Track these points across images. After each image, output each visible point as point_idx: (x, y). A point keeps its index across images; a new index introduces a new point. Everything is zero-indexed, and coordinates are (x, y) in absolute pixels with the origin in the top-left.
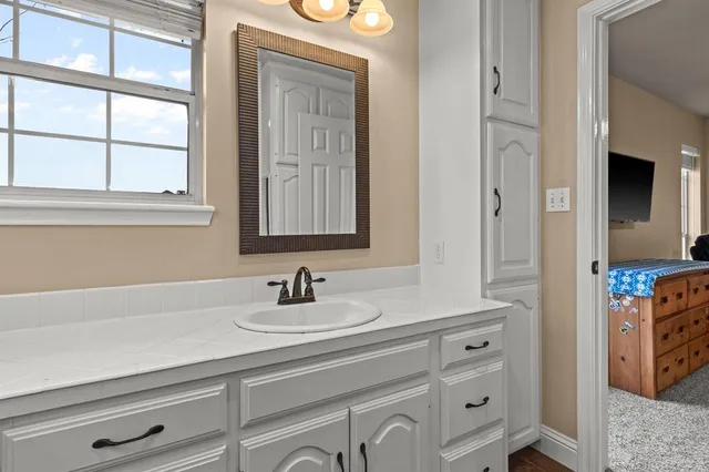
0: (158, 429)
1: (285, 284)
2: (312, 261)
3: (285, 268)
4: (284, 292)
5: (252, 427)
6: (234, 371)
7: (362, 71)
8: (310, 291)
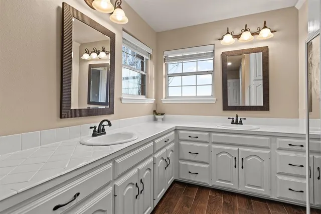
0: (197, 137)
1: (233, 119)
2: (241, 115)
3: (233, 114)
4: (233, 121)
5: (214, 143)
6: (210, 131)
7: (265, 51)
8: (241, 121)
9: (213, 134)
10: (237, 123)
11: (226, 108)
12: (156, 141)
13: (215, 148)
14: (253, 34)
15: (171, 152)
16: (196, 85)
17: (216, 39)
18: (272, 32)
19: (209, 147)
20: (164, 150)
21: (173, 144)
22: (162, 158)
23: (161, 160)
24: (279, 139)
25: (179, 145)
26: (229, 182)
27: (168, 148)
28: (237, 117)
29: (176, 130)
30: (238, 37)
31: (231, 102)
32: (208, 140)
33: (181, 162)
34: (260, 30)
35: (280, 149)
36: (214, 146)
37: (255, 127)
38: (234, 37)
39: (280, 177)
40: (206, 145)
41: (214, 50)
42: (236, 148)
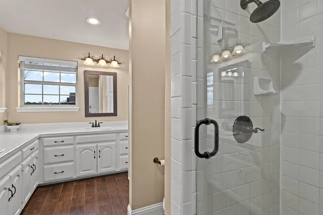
0: (63, 141)
1: (93, 123)
2: (99, 119)
3: (93, 120)
4: (93, 125)
5: (78, 144)
6: (75, 135)
7: (115, 76)
8: (99, 125)
9: (77, 137)
10: (96, 126)
11: (88, 115)
12: (24, 150)
13: (79, 148)
14: (107, 62)
15: (36, 159)
16: (59, 95)
17: (79, 58)
18: (119, 64)
19: (74, 148)
20: (30, 158)
21: (37, 152)
22: (29, 165)
23: (28, 167)
24: (121, 134)
25: (43, 151)
26: (90, 170)
27: (33, 155)
28: (96, 122)
29: (40, 138)
30: (98, 61)
31: (91, 111)
32: (73, 143)
33: (45, 167)
34: (111, 61)
35: (121, 140)
36: (78, 146)
37: (108, 128)
38: (94, 60)
39: (121, 157)
40: (72, 147)
41: (77, 67)
42: (95, 145)
